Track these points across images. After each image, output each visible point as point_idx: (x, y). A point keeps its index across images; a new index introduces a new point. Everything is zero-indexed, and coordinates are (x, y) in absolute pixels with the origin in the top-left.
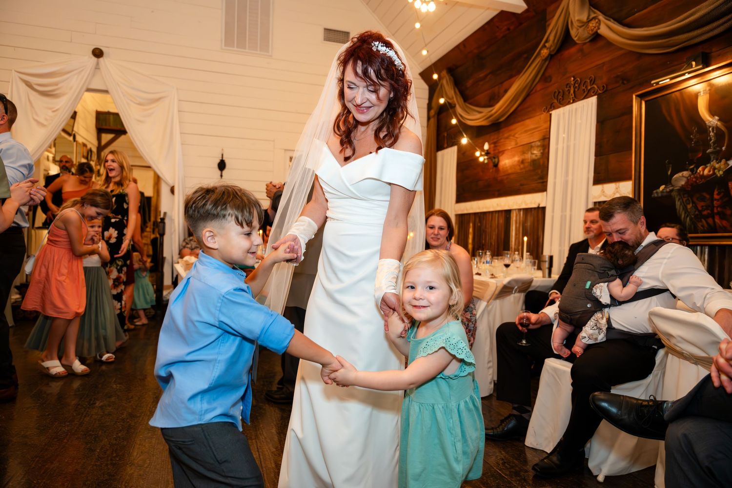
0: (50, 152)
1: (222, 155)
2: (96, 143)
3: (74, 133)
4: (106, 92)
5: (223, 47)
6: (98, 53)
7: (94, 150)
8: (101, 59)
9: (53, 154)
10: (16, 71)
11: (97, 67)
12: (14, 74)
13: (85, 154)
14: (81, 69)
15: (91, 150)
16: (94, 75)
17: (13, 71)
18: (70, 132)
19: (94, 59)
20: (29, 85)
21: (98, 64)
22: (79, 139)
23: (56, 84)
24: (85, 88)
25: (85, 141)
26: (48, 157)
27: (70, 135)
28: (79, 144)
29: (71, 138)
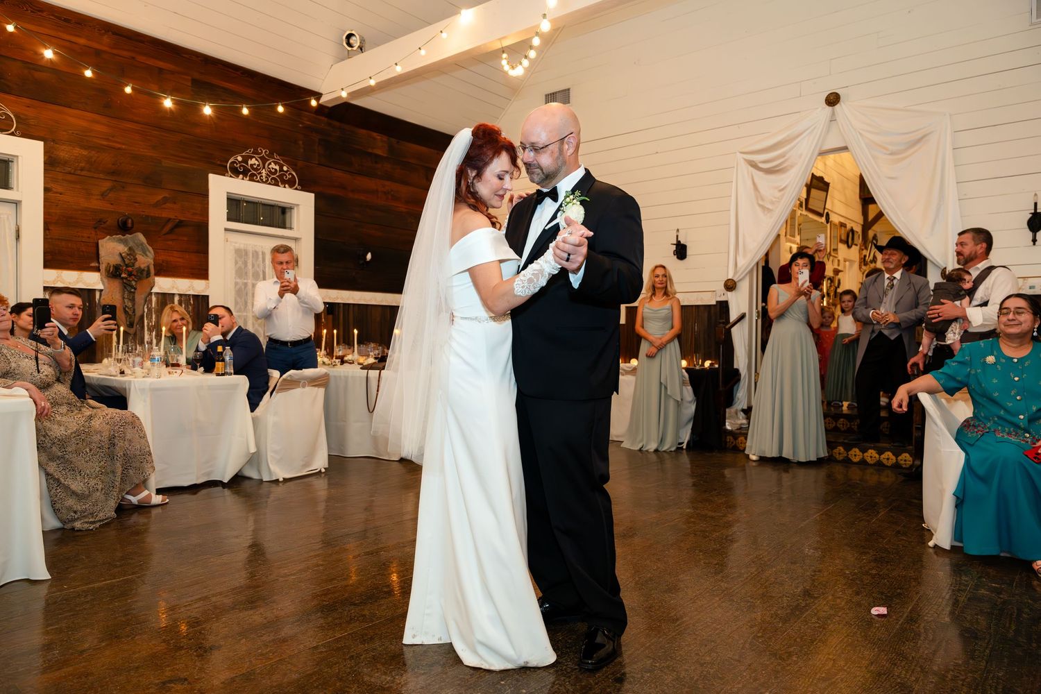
0: (794, 242)
1: (1036, 204)
2: (860, 219)
3: (826, 211)
4: (845, 149)
5: (1034, 20)
6: (833, 100)
7: (858, 229)
8: (837, 107)
9: (798, 244)
10: (741, 153)
11: (833, 119)
12: (740, 156)
13: (844, 238)
14: (813, 127)
15: (852, 230)
16: (828, 131)
17: (738, 153)
18: (821, 211)
19: (829, 109)
20: (754, 165)
21: (833, 114)
22: (835, 219)
23: (782, 156)
24: (817, 152)
25: (842, 220)
26: (791, 248)
27: (821, 215)
28: (835, 225)
29: (823, 220)
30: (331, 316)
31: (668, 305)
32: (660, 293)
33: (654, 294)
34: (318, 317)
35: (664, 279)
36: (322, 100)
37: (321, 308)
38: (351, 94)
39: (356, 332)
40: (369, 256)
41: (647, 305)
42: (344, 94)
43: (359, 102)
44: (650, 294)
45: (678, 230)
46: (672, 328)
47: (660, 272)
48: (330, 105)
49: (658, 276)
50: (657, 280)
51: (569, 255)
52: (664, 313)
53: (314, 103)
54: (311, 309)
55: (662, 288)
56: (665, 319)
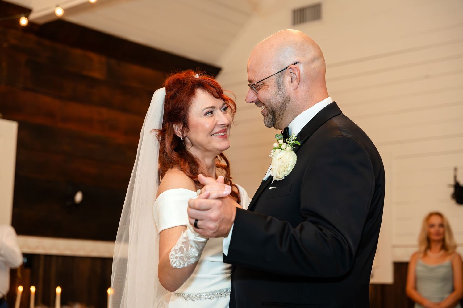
30: (28, 271)
31: (447, 262)
32: (436, 247)
33: (429, 248)
34: (13, 272)
35: (441, 230)
36: (33, 16)
37: (19, 261)
38: (67, 11)
39: (59, 290)
40: (79, 197)
41: (421, 262)
42: (59, 12)
43: (76, 19)
44: (423, 248)
45: (456, 169)
46: (453, 290)
47: (436, 220)
48: (41, 22)
49: (432, 226)
50: (433, 230)
51: (197, 220)
52: (442, 271)
53: (24, 21)
54: (6, 263)
55: (438, 241)
56: (444, 279)
